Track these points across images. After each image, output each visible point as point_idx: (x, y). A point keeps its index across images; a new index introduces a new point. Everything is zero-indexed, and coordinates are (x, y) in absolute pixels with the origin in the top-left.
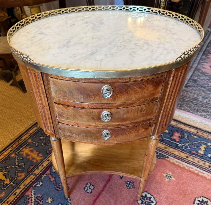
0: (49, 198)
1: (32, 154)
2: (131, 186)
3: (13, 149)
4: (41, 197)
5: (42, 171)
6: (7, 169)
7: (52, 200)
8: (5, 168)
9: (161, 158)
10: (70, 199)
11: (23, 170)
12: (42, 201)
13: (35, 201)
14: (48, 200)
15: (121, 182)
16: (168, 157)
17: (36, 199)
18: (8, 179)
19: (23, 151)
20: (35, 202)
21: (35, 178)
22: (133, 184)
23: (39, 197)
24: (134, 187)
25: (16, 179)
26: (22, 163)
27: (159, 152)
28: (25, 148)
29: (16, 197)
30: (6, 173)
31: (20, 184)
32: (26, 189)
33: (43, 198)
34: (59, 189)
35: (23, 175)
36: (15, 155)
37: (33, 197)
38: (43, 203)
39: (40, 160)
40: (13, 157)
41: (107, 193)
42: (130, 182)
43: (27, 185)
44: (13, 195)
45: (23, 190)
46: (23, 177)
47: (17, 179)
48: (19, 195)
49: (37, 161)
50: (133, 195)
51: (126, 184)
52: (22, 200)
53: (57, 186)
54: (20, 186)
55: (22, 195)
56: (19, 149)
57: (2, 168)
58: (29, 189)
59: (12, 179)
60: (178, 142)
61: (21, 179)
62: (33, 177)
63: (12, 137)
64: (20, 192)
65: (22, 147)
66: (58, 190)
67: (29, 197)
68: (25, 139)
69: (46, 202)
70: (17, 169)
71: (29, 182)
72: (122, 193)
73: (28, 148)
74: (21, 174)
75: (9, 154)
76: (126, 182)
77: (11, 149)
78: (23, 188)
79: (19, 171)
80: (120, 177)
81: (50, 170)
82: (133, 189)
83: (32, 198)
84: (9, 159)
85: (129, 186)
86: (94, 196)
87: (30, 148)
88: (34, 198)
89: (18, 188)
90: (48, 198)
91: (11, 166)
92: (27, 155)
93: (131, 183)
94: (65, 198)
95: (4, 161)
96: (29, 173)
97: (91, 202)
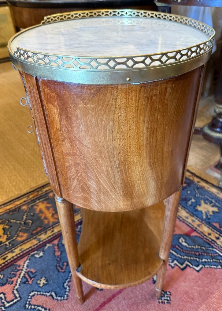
0: (43, 278)
1: (46, 212)
2: (165, 299)
4: (33, 274)
5: (49, 238)
6: (11, 222)
7: (45, 282)
8: (9, 221)
10: (69, 290)
11: (28, 230)
12: (33, 279)
13: (24, 276)
14: (40, 281)
15: (151, 289)
17: (26, 274)
18: (6, 236)
19: (38, 206)
20: (23, 278)
21: (37, 244)
22: (170, 298)
23: (31, 272)
24: (170, 303)
26: (30, 220)
28: (43, 202)
29: (4, 263)
30: (7, 227)
31: (16, 247)
32: (21, 256)
33: (36, 275)
34: (60, 270)
35: (25, 235)
36: (27, 208)
38: (32, 282)
39: (53, 222)
40: (24, 209)
41: (124, 299)
42: (166, 292)
43: (25, 251)
44: (2, 259)
45: (16, 255)
46: (24, 238)
47: (15, 239)
48: (9, 261)
49: (49, 222)
52: (9, 270)
53: (61, 264)
54: (15, 249)
55: (12, 263)
56: (35, 202)
57: (6, 219)
58: (24, 257)
59: (10, 237)
61: (20, 241)
62: (35, 242)
63: (34, 185)
64: (11, 258)
65: (39, 200)
66: (59, 271)
67: (19, 269)
68: (46, 191)
69: (37, 283)
70: (22, 226)
71: (28, 247)
72: (148, 306)
73: (45, 202)
74: (23, 234)
75: (21, 205)
77: (25, 199)
78: (17, 253)
79: (23, 229)
80: (152, 279)
81: (60, 240)
82: (167, 306)
83: (22, 270)
84: (18, 211)
85: (161, 299)
86: (104, 297)
87: (48, 203)
88: (25, 272)
89: (12, 252)
90: (41, 278)
91: (16, 221)
92: (41, 212)
93: (167, 294)
94: (63, 286)
95: (12, 212)
96: (33, 235)
97: (96, 304)
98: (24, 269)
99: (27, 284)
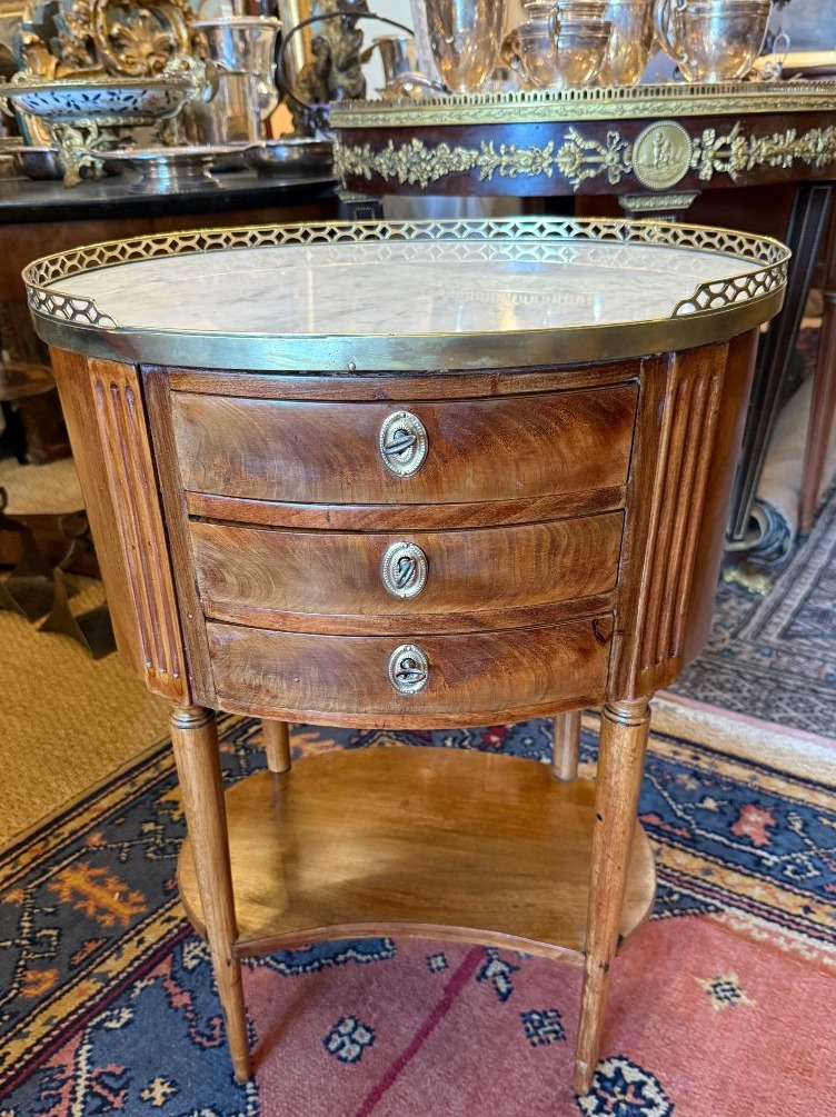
0: (158, 1081)
1: (99, 893)
2: (546, 1033)
3: (18, 872)
4: (118, 1077)
5: (136, 964)
7: (169, 1091)
9: (688, 914)
10: (256, 1088)
11: (52, 958)
12: (122, 1093)
13: (90, 1092)
14: (151, 1090)
15: (500, 1017)
16: (718, 910)
17: (93, 1083)
19: (61, 881)
20: (89, 1099)
21: (99, 992)
22: (559, 1025)
23: (111, 1074)
24: (564, 1038)
25: (11, 995)
26: (48, 928)
27: (676, 889)
28: (73, 867)
31: (28, 1019)
32: (56, 1039)
33: (131, 1079)
34: (206, 1044)
35: (49, 978)
36: (22, 896)
37: (80, 1077)
38: (124, 1102)
39: (132, 916)
40: (15, 902)
41: (432, 1064)
42: (544, 1015)
43: (62, 1020)
45: (39, 1042)
46: (46, 986)
47: (16, 995)
48: (18, 1065)
49: (118, 919)
50: (557, 1072)
51: (525, 1022)
52: (29, 1089)
53: (202, 1027)
54: (27, 1025)
55: (32, 1067)
56: (45, 872)
58: (68, 1040)
60: (763, 847)
61: (37, 996)
62: (91, 986)
63: (22, 825)
64: (23, 1054)
65: (57, 863)
66: (203, 1048)
67: (63, 1077)
68: (73, 833)
69: (141, 1099)
70: (25, 953)
71: (71, 1008)
72: (506, 1063)
73: (83, 866)
74: (39, 976)
76: (526, 1017)
78: (40, 1036)
79: (33, 960)
80: (495, 992)
81: (174, 960)
82: (555, 1046)
83: (75, 1078)
85: (537, 1034)
86: (371, 1076)
87: (92, 866)
88: (88, 1079)
89: (19, 1035)
90: (152, 1082)
92: (77, 894)
93: (548, 1017)
94: (233, 1082)
96: (75, 971)
97: (353, 1100)
98: (83, 1074)
99: (108, 1111)
